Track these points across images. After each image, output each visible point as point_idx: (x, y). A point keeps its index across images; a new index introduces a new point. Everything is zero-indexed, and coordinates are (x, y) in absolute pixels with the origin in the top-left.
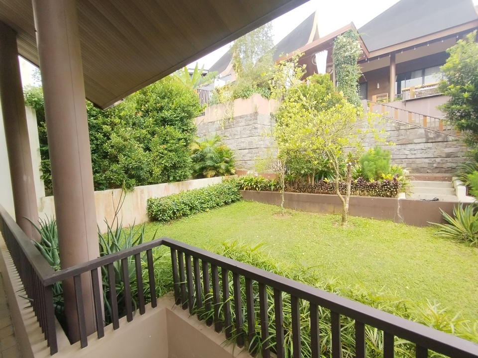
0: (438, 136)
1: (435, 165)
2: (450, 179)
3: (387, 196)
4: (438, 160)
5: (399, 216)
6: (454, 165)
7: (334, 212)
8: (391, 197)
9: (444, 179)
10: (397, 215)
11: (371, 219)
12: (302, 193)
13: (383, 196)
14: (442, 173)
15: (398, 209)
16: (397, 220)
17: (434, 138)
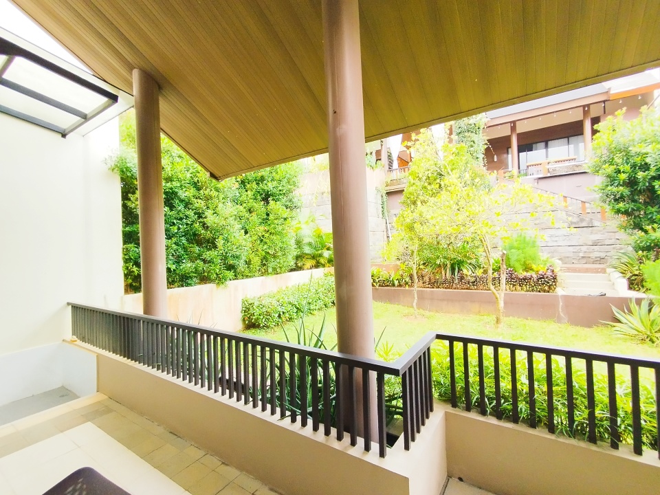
0: (582, 220)
1: (581, 255)
2: (604, 271)
3: (544, 291)
4: (584, 248)
5: (562, 314)
6: (603, 255)
7: (479, 312)
8: (549, 292)
9: (596, 271)
10: (559, 314)
11: (527, 319)
12: (435, 289)
13: (539, 291)
14: (590, 263)
15: (560, 306)
16: (559, 320)
17: (578, 222)
